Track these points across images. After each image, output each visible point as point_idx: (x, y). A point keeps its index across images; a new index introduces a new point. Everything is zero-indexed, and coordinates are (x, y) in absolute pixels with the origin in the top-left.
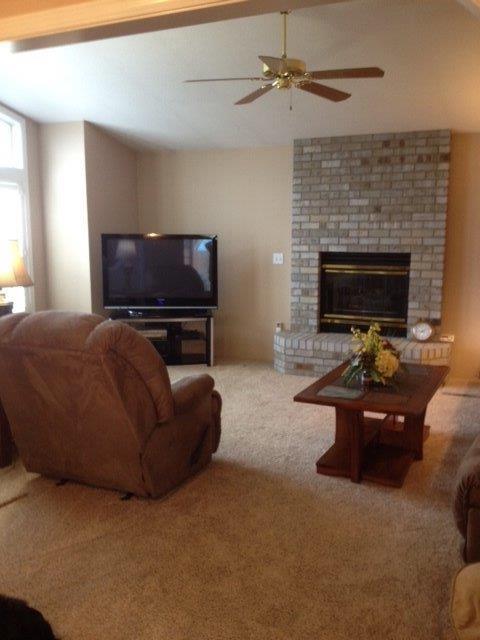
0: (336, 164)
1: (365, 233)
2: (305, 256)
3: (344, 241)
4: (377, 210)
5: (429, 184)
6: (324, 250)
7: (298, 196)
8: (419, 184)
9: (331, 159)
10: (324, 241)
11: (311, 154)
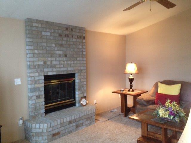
0: (49, 34)
1: (62, 66)
2: (37, 78)
3: (54, 69)
4: (66, 56)
5: (80, 47)
6: (46, 74)
7: (31, 48)
8: (78, 47)
9: (46, 31)
10: (46, 70)
11: (37, 27)
